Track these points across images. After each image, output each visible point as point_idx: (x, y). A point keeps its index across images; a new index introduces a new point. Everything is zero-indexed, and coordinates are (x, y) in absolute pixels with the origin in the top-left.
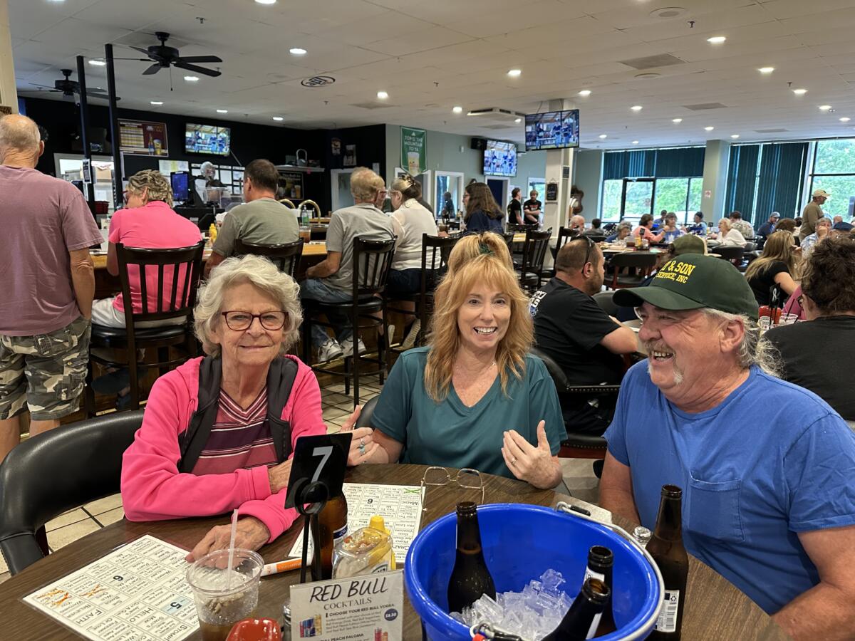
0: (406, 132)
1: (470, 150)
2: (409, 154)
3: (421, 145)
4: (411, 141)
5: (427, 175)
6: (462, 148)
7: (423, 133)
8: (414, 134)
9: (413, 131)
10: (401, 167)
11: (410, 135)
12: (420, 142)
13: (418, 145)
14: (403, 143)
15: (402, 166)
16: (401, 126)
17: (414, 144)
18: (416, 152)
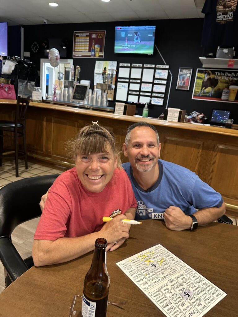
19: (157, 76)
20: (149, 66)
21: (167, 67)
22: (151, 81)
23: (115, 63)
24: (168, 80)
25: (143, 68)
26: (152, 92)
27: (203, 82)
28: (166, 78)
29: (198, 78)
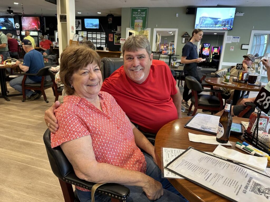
0: (134, 10)
2: (136, 21)
3: (144, 16)
4: (137, 14)
8: (139, 11)
9: (138, 9)
10: (130, 27)
11: (137, 12)
13: (142, 16)
14: (132, 15)
16: (131, 8)
18: (141, 19)
19: (102, 37)
20: (98, 33)
21: (105, 33)
22: (100, 38)
23: (86, 32)
24: (106, 38)
25: (96, 34)
26: (101, 43)
27: (117, 38)
28: (105, 37)
29: (115, 37)
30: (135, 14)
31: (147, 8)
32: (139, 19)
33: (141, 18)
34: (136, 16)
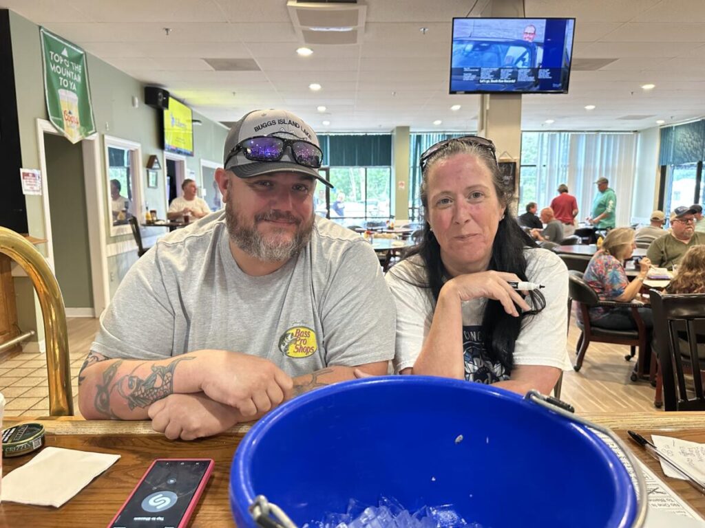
0: (51, 45)
1: (145, 106)
3: (79, 79)
4: (63, 65)
5: (92, 142)
6: (137, 100)
7: (82, 55)
8: (65, 53)
9: (63, 46)
10: (48, 119)
11: (60, 55)
12: (77, 73)
13: (75, 79)
14: (48, 67)
15: (51, 118)
16: (40, 27)
17: (68, 74)
18: (73, 91)
30: (57, 64)
31: (82, 52)
32: (68, 88)
33: (74, 88)
34: (62, 76)
